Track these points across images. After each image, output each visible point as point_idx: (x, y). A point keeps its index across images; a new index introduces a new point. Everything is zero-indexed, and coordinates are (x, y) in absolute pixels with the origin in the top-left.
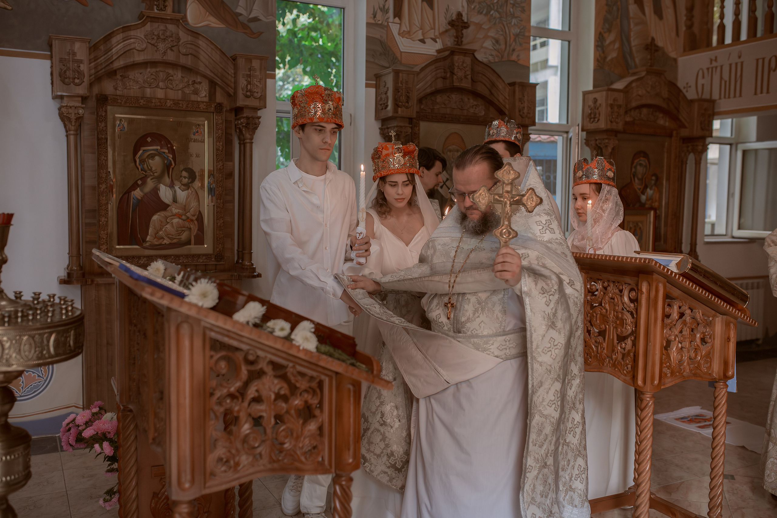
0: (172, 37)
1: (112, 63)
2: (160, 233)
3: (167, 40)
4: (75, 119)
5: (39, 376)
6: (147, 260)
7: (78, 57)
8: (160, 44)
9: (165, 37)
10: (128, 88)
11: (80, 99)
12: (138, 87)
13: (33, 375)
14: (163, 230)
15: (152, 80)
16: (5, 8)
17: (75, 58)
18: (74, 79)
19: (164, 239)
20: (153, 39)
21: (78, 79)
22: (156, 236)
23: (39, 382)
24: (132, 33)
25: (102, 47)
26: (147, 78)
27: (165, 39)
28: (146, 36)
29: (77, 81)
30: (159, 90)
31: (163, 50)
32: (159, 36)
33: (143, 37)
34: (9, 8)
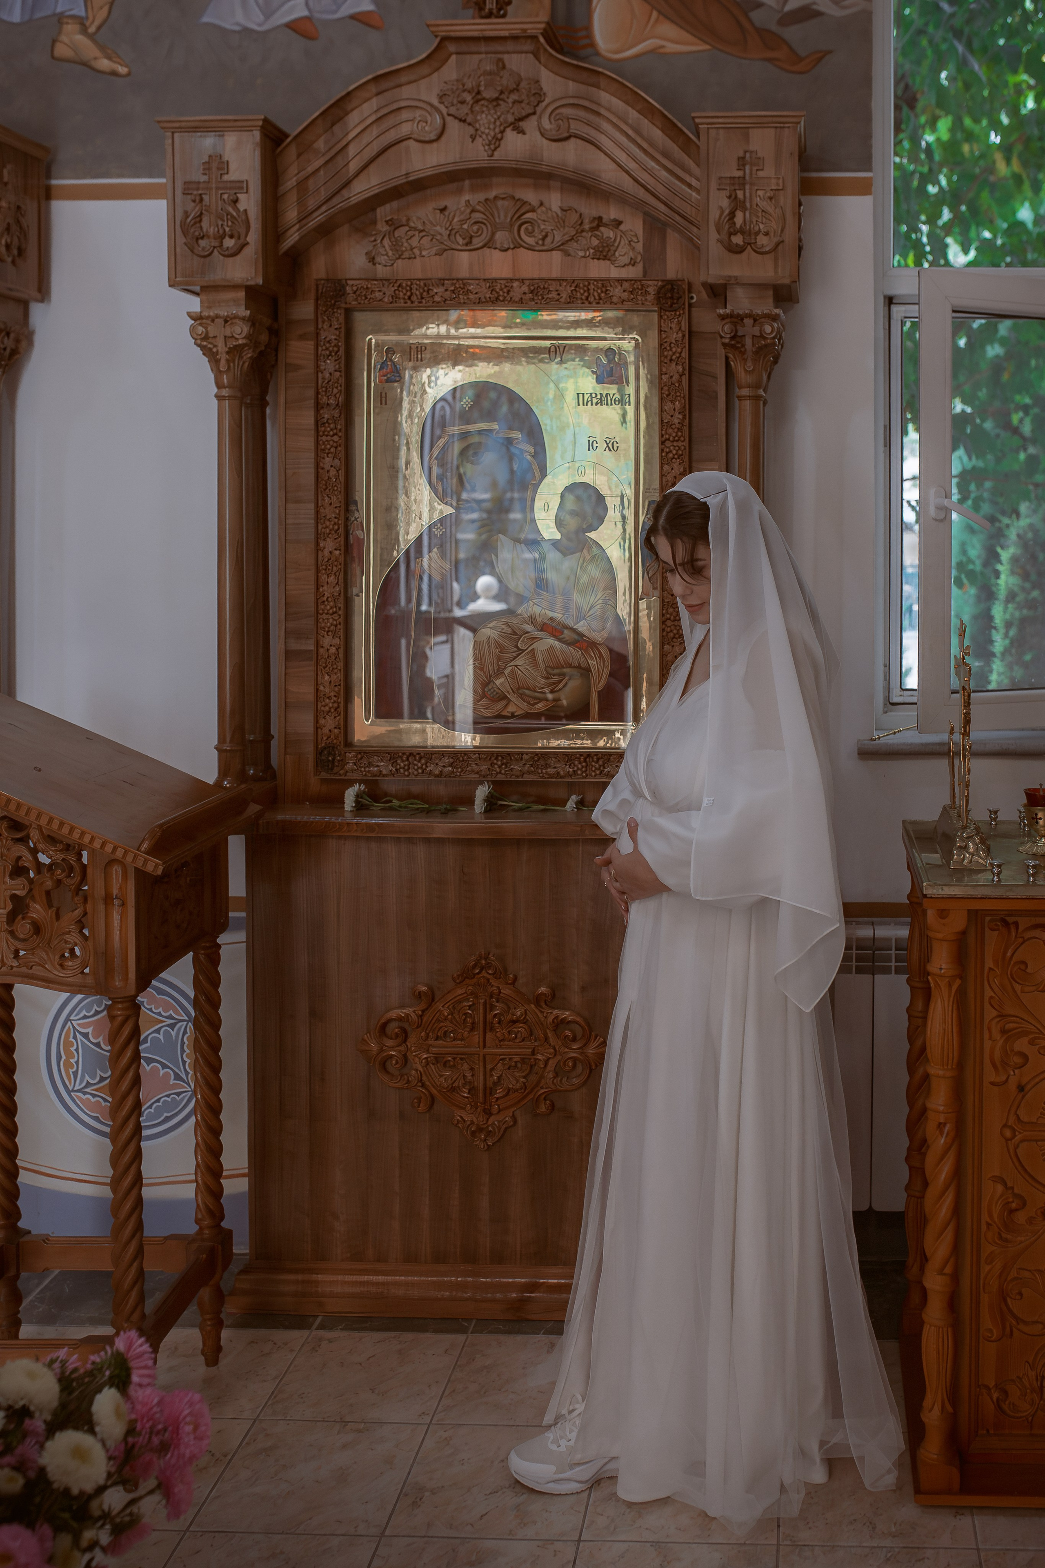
0: (516, 89)
1: (347, 184)
2: (498, 682)
3: (503, 100)
4: (228, 353)
5: (177, 1077)
6: (451, 765)
7: (234, 175)
8: (484, 116)
9: (496, 95)
10: (406, 255)
11: (242, 294)
12: (434, 250)
13: (162, 1072)
14: (507, 672)
15: (475, 228)
16: (114, 73)
17: (226, 178)
18: (222, 237)
19: (509, 700)
20: (463, 102)
21: (231, 237)
22: (484, 691)
23: (178, 1094)
24: (407, 92)
25: (321, 144)
26: (462, 222)
27: (497, 99)
28: (441, 97)
29: (229, 243)
30: (496, 254)
31: (492, 133)
32: (479, 93)
33: (435, 102)
34: (122, 70)
